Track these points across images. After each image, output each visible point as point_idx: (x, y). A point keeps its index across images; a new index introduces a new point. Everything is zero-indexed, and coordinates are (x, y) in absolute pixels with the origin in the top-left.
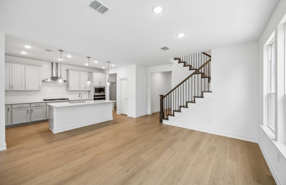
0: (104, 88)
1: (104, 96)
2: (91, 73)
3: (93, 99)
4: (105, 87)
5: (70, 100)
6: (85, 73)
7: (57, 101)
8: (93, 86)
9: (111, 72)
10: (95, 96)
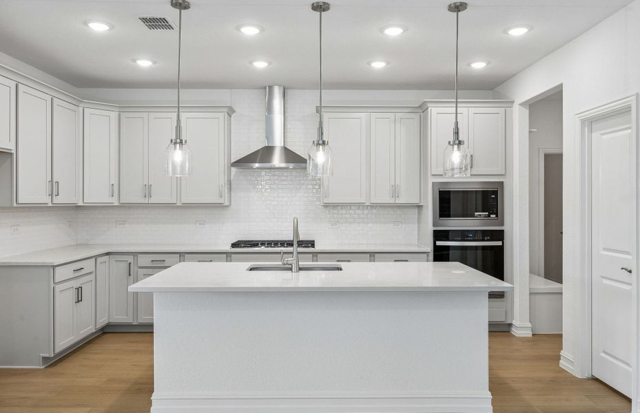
0: (495, 193)
1: (499, 235)
2: (422, 109)
3: (430, 249)
4: (502, 183)
5: (318, 248)
6: (391, 116)
7: (263, 249)
8: (431, 180)
9: (532, 86)
10: (438, 235)
